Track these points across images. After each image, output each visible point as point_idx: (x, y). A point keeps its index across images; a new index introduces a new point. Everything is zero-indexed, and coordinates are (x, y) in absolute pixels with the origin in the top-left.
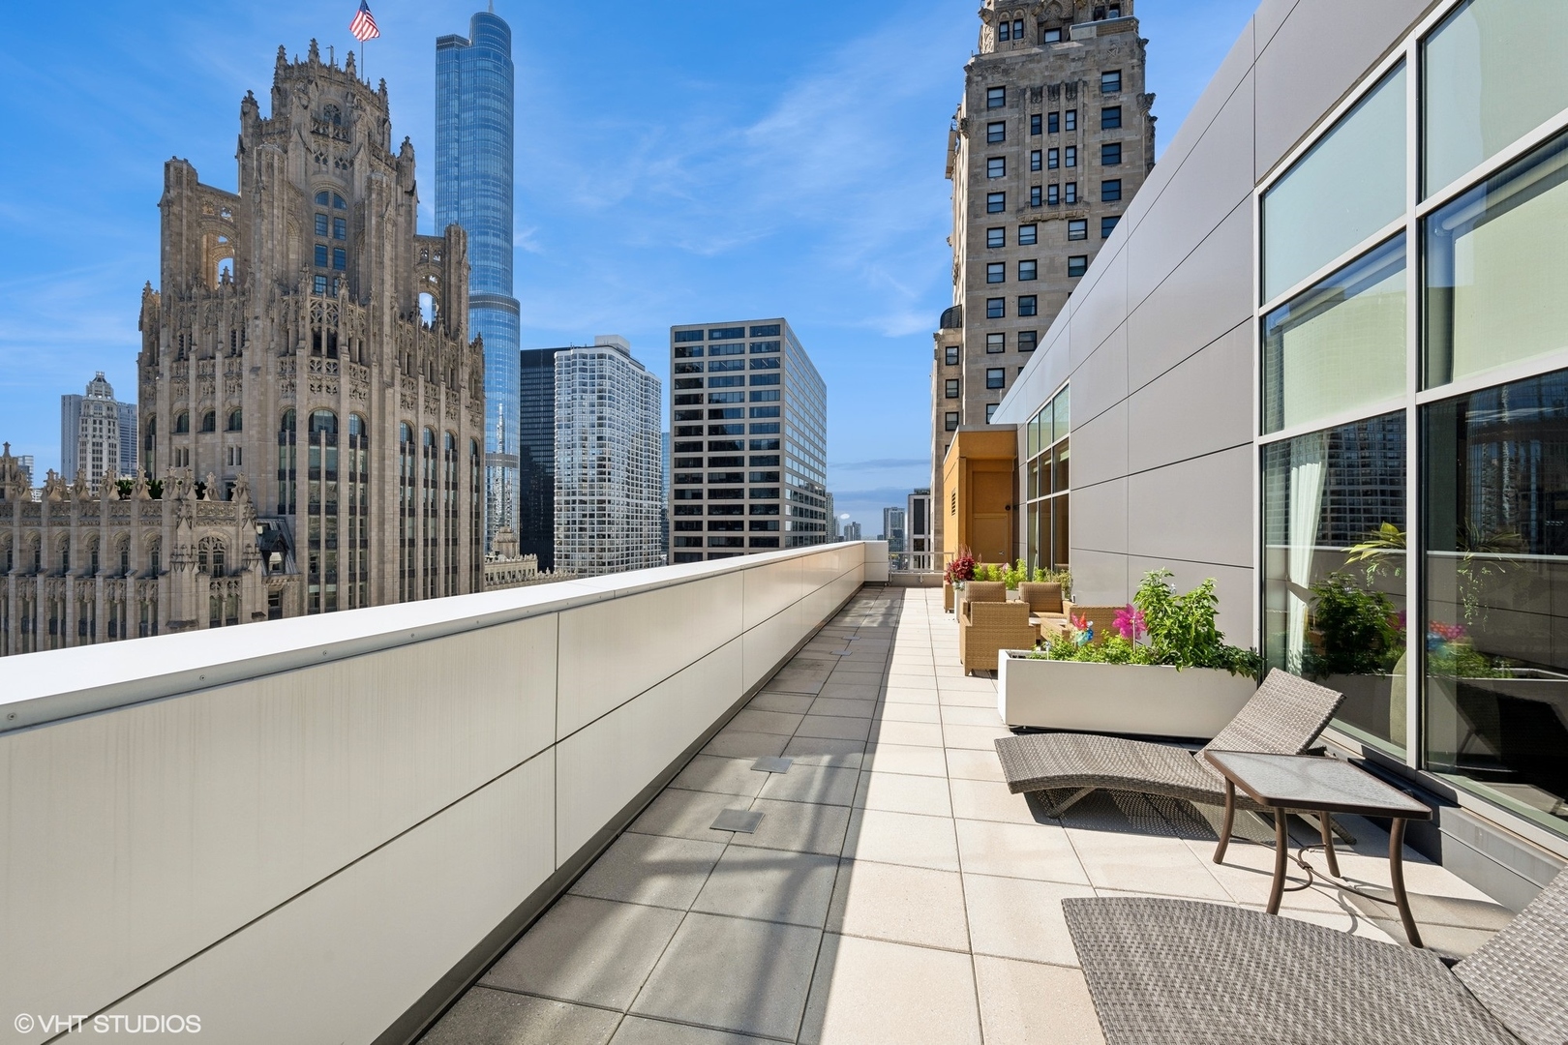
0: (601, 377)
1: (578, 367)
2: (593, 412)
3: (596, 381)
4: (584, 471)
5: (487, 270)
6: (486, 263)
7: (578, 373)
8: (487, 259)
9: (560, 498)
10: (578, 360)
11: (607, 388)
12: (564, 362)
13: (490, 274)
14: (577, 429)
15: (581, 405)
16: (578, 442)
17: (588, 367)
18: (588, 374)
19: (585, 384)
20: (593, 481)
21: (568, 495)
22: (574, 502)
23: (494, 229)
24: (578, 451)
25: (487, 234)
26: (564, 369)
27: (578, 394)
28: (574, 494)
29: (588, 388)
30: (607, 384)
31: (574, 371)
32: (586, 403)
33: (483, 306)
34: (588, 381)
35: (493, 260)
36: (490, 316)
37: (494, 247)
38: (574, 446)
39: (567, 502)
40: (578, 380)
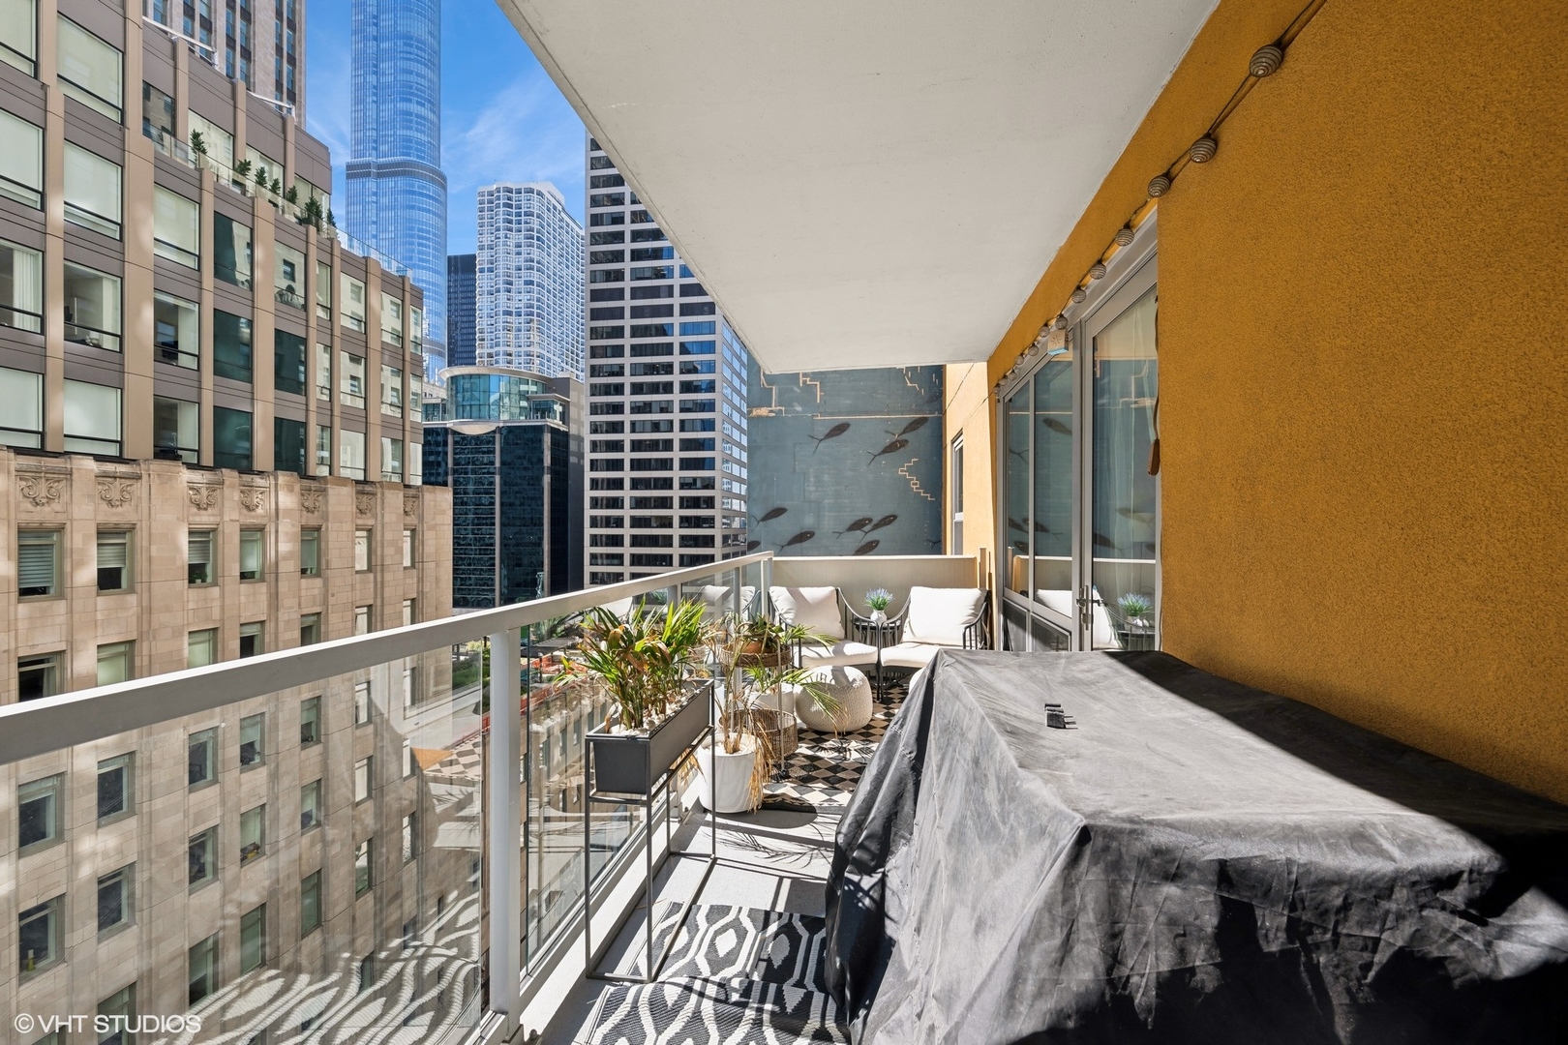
0: (529, 214)
1: (502, 202)
2: (519, 253)
3: (523, 218)
4: (509, 319)
5: (411, 141)
6: (408, 133)
7: (502, 209)
8: (410, 128)
9: (482, 351)
10: (501, 194)
11: (536, 227)
12: (486, 198)
13: (414, 145)
14: (501, 271)
15: (505, 245)
16: (502, 286)
17: (514, 203)
18: (514, 211)
19: (510, 222)
20: (520, 330)
21: (492, 347)
22: (497, 354)
23: (417, 96)
24: (503, 296)
25: (410, 101)
26: (486, 205)
27: (502, 232)
28: (497, 345)
29: (514, 226)
30: (535, 223)
31: (498, 206)
32: (512, 242)
33: (404, 174)
34: (514, 218)
35: (417, 130)
36: (413, 186)
37: (417, 116)
38: (498, 291)
39: (490, 356)
40: (502, 217)
